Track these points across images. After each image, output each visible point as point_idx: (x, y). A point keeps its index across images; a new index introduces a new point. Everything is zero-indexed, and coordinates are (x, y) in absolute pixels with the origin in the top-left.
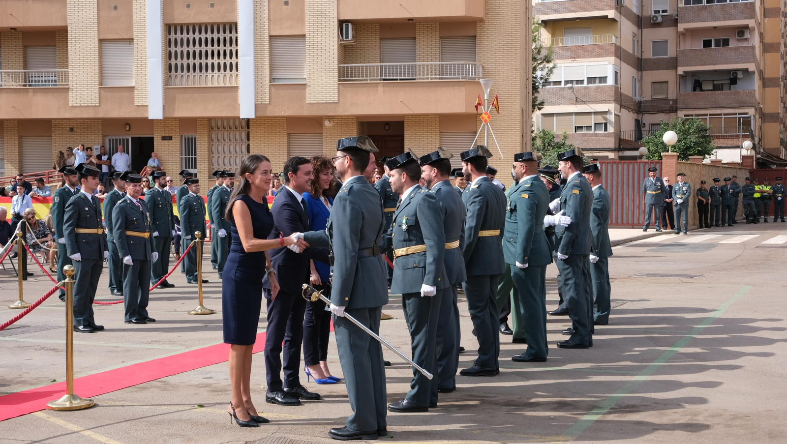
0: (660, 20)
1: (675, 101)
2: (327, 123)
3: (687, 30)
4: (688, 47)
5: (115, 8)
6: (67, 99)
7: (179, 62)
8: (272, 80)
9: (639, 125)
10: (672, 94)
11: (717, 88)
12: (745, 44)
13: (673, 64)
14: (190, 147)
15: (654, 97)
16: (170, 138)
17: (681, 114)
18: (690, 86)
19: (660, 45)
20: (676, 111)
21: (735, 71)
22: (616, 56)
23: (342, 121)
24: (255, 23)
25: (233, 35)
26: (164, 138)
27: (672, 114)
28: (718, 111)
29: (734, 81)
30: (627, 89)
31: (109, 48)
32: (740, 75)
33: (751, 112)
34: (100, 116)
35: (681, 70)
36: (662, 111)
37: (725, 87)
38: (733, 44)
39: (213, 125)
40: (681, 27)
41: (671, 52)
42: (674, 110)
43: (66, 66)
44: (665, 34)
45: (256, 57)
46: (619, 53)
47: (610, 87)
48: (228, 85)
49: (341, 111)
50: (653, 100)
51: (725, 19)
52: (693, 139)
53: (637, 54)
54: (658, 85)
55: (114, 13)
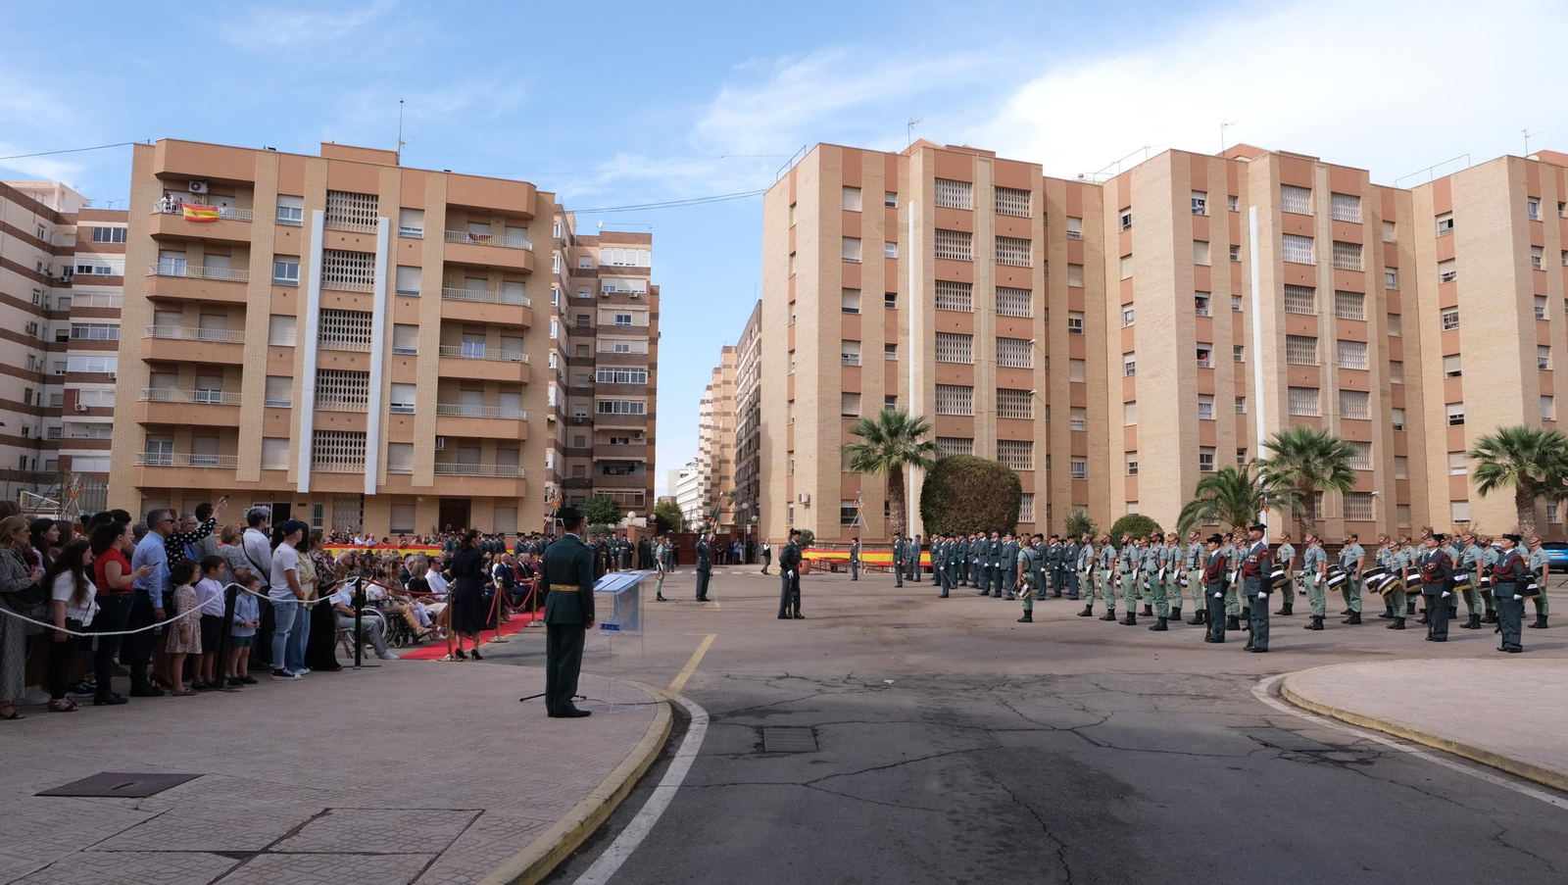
0: (580, 420)
1: (591, 481)
2: (420, 499)
3: (599, 430)
4: (600, 443)
5: (277, 417)
6: (234, 475)
7: (321, 455)
8: (388, 470)
9: (564, 497)
10: (588, 475)
11: (619, 473)
12: (639, 443)
13: (590, 453)
14: (318, 512)
15: (575, 477)
16: (305, 505)
17: (595, 491)
18: (601, 470)
19: (579, 439)
20: (591, 488)
21: (633, 462)
22: (555, 448)
23: (429, 499)
24: (379, 434)
25: (362, 440)
26: (300, 505)
27: (588, 490)
28: (621, 490)
29: (632, 469)
30: (559, 473)
31: (270, 444)
32: (636, 464)
33: (644, 491)
34: (260, 488)
35: (595, 459)
36: (580, 487)
37: (626, 472)
38: (631, 442)
39: (337, 498)
40: (596, 427)
41: (588, 445)
42: (589, 485)
43: (236, 454)
44: (585, 431)
45: (378, 456)
46: (556, 445)
47: (550, 470)
48: (356, 472)
49: (435, 493)
50: (574, 479)
51: (627, 425)
52: (610, 510)
53: (564, 445)
54: (578, 468)
55: (276, 420)
